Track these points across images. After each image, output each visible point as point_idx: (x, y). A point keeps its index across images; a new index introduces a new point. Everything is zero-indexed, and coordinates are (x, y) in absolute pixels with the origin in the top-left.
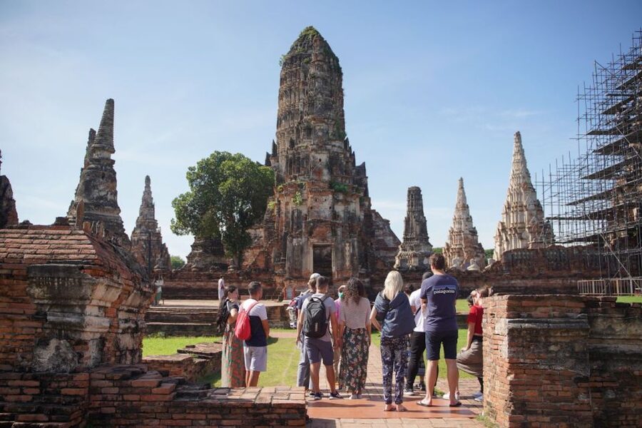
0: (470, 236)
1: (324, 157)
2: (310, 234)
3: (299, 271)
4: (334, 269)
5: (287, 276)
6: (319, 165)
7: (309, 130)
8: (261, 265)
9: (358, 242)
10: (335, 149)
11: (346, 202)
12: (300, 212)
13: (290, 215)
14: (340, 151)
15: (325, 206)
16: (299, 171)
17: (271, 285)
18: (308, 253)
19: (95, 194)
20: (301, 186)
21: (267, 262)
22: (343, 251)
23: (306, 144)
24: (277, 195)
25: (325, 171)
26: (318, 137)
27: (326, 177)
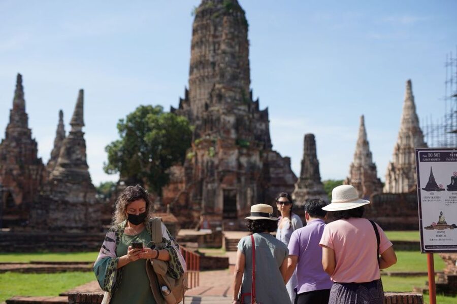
0: (369, 172)
1: (231, 119)
2: (221, 180)
3: (212, 208)
4: (238, 207)
5: (203, 212)
6: (228, 126)
7: (220, 97)
8: (182, 202)
9: (258, 186)
10: (241, 113)
11: (249, 155)
12: (213, 163)
13: (205, 164)
14: (244, 113)
15: (232, 158)
16: (212, 129)
17: (190, 218)
18: (219, 195)
19: (74, 157)
20: (214, 142)
21: (187, 200)
22: (245, 194)
23: (217, 108)
24: (194, 148)
25: (233, 131)
26: (227, 103)
27: (233, 135)
